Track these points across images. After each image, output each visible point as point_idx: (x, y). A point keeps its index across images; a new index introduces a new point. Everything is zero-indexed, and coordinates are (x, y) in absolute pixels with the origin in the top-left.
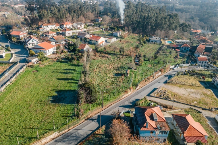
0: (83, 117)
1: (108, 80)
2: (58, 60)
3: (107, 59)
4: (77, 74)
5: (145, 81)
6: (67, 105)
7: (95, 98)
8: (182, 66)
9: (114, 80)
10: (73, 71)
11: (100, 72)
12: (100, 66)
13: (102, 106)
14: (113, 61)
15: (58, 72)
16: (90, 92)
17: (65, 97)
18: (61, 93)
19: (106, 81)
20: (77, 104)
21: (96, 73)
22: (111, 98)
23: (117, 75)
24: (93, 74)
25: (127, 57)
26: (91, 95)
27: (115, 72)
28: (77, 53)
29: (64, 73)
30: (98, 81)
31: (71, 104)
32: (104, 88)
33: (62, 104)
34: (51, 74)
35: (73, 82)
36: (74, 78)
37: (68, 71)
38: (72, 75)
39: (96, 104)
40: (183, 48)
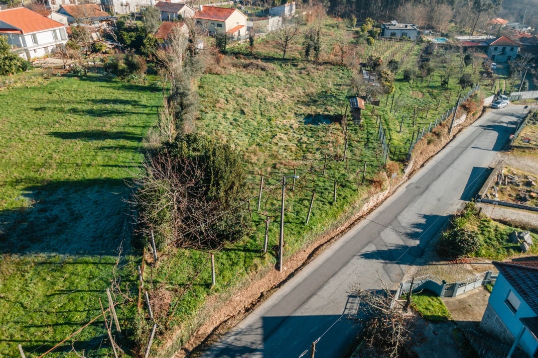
0: (169, 344)
1: (281, 139)
2: (73, 73)
3: (264, 73)
4: (145, 116)
5: (429, 143)
6: (75, 263)
7: (238, 217)
8: (519, 98)
9: (305, 139)
10: (129, 107)
11: (243, 112)
12: (238, 91)
13: (278, 258)
14: (283, 79)
15: (61, 110)
16: (207, 180)
17: (72, 214)
18: (54, 197)
19: (275, 140)
20: (135, 254)
21: (225, 115)
22: (317, 216)
23: (312, 119)
24: (215, 117)
25: (333, 67)
26: (217, 199)
27: (303, 112)
28: (150, 49)
29: (91, 112)
30: (241, 143)
31: (97, 259)
32: (269, 169)
33: (42, 256)
34: (29, 115)
35: (123, 148)
36: (131, 130)
37: (109, 106)
38: (121, 120)
39: (246, 250)
40: (496, 49)
